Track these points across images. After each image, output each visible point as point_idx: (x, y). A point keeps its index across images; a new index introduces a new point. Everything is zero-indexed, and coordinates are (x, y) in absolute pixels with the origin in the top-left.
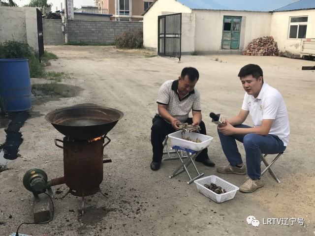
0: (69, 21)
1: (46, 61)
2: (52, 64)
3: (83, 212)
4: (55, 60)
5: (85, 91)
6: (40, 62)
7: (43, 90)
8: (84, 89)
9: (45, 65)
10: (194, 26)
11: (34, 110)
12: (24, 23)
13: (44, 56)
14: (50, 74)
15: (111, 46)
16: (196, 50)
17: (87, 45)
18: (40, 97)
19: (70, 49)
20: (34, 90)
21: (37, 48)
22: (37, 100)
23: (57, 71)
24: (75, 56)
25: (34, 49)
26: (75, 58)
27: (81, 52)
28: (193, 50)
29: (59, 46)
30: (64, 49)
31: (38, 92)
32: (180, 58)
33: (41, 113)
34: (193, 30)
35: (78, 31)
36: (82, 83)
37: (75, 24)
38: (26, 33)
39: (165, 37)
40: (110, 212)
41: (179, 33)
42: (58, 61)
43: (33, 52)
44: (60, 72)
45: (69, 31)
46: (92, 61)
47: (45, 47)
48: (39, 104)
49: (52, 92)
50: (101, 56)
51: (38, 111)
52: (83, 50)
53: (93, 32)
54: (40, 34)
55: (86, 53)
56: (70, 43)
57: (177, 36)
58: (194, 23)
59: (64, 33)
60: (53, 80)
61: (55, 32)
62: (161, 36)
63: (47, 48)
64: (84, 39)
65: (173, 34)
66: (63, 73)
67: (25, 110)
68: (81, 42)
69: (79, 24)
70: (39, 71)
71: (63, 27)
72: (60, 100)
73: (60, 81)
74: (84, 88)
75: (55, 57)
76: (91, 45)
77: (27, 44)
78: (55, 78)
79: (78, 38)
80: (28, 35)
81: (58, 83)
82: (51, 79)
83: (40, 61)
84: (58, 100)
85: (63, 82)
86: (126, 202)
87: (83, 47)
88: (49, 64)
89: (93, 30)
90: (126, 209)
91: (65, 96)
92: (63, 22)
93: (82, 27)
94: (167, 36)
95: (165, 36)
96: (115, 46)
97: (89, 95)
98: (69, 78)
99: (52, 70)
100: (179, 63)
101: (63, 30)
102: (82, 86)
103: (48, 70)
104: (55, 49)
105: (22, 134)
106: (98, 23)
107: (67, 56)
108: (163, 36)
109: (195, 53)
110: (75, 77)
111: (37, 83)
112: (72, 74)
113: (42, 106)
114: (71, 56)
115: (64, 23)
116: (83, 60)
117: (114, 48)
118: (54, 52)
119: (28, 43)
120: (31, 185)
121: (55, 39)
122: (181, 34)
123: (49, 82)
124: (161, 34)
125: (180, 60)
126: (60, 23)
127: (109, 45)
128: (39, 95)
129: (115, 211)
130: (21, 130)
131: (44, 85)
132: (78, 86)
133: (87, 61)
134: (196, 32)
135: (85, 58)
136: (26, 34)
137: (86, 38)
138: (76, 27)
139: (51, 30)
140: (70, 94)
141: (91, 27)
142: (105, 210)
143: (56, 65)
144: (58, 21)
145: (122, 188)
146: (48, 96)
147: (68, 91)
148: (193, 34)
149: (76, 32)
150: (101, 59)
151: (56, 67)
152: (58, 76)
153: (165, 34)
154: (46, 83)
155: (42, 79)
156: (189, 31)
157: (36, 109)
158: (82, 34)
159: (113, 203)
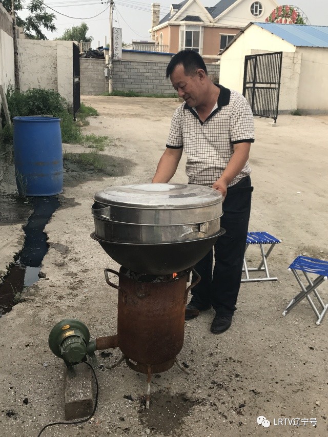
0: (115, 62)
1: (82, 118)
2: (91, 124)
3: (148, 403)
4: (96, 118)
5: (138, 167)
6: (75, 120)
7: (78, 163)
8: (136, 164)
9: (82, 124)
10: (299, 71)
11: (66, 196)
12: (55, 64)
13: (80, 111)
14: (88, 139)
15: (172, 99)
16: (299, 108)
17: (138, 96)
18: (75, 173)
19: (116, 102)
20: (66, 162)
21: (70, 100)
22: (70, 179)
23: (98, 134)
24: (123, 112)
25: (67, 101)
26: (123, 115)
27: (130, 107)
28: (294, 107)
29: (101, 97)
30: (107, 102)
31: (71, 166)
32: (275, 119)
33: (76, 201)
34: (297, 77)
35: (126, 77)
36: (134, 154)
37: (123, 66)
38: (57, 78)
39: (254, 88)
40: (195, 407)
41: (277, 81)
42: (100, 119)
43: (65, 106)
44: (103, 136)
45: (113, 75)
46: (146, 120)
47: (82, 97)
48: (73, 186)
49: (92, 167)
50: (159, 114)
51: (72, 197)
52: (133, 103)
53: (147, 78)
54: (76, 80)
55: (137, 109)
56: (115, 93)
57: (273, 86)
58: (298, 67)
59: (107, 78)
60: (93, 147)
61: (96, 77)
62: (247, 85)
63: (84, 100)
64: (135, 88)
65: (267, 83)
66: (106, 138)
67: (53, 194)
68: (130, 91)
69: (128, 67)
70: (72, 133)
71: (106, 71)
72: (103, 180)
73: (102, 150)
74: (137, 162)
75: (94, 113)
76: (144, 96)
77: (58, 94)
78: (95, 145)
79: (126, 86)
80: (59, 81)
81: (101, 153)
82: (90, 147)
83: (75, 118)
84: (100, 180)
85: (107, 152)
86: (220, 386)
87: (132, 99)
88: (87, 124)
89: (147, 74)
90: (224, 403)
91: (110, 175)
92: (107, 62)
93: (132, 70)
94: (257, 85)
95: (254, 85)
96: (178, 99)
97: (145, 173)
98: (115, 145)
99: (91, 133)
100: (274, 126)
101: (106, 75)
102: (134, 159)
103: (85, 132)
104: (95, 101)
105: (48, 235)
106: (154, 64)
107: (111, 112)
108: (251, 85)
109: (297, 113)
110: (123, 145)
111: (70, 152)
112: (119, 139)
113: (77, 188)
114: (117, 112)
115: (109, 64)
116: (133, 119)
117: (176, 101)
118: (94, 106)
119: (59, 92)
120: (62, 351)
121: (94, 87)
122: (279, 84)
123: (88, 151)
124: (249, 83)
125: (275, 122)
126: (103, 65)
127: (169, 97)
128: (72, 171)
129: (204, 405)
130: (48, 228)
131: (80, 155)
132: (127, 158)
133: (139, 120)
134: (300, 81)
135: (137, 116)
136: (56, 80)
137: (137, 86)
138: (124, 70)
139: (90, 73)
140: (117, 170)
141: (145, 71)
142: (186, 400)
143: (97, 125)
144: (100, 61)
145: (211, 355)
146: (86, 173)
147: (114, 166)
148: (296, 84)
149: (123, 77)
150: (158, 118)
151: (97, 128)
152: (99, 142)
153: (254, 83)
154: (83, 152)
155: (77, 145)
156: (291, 78)
157: (69, 193)
158: (132, 81)
159: (199, 387)
